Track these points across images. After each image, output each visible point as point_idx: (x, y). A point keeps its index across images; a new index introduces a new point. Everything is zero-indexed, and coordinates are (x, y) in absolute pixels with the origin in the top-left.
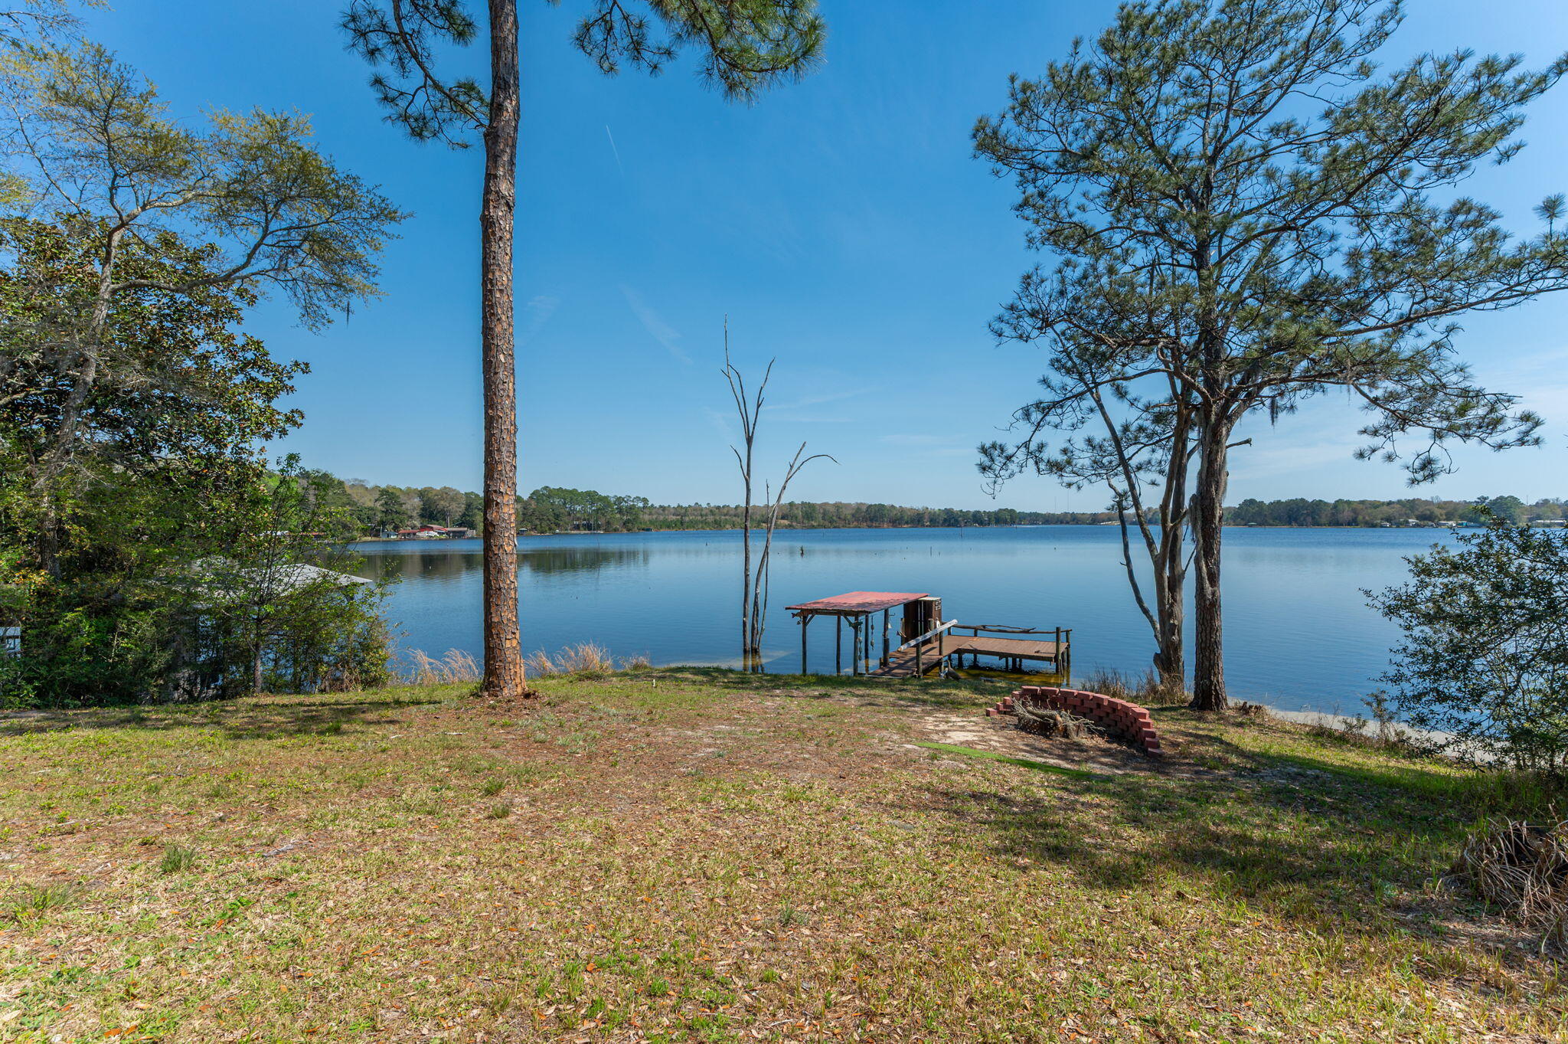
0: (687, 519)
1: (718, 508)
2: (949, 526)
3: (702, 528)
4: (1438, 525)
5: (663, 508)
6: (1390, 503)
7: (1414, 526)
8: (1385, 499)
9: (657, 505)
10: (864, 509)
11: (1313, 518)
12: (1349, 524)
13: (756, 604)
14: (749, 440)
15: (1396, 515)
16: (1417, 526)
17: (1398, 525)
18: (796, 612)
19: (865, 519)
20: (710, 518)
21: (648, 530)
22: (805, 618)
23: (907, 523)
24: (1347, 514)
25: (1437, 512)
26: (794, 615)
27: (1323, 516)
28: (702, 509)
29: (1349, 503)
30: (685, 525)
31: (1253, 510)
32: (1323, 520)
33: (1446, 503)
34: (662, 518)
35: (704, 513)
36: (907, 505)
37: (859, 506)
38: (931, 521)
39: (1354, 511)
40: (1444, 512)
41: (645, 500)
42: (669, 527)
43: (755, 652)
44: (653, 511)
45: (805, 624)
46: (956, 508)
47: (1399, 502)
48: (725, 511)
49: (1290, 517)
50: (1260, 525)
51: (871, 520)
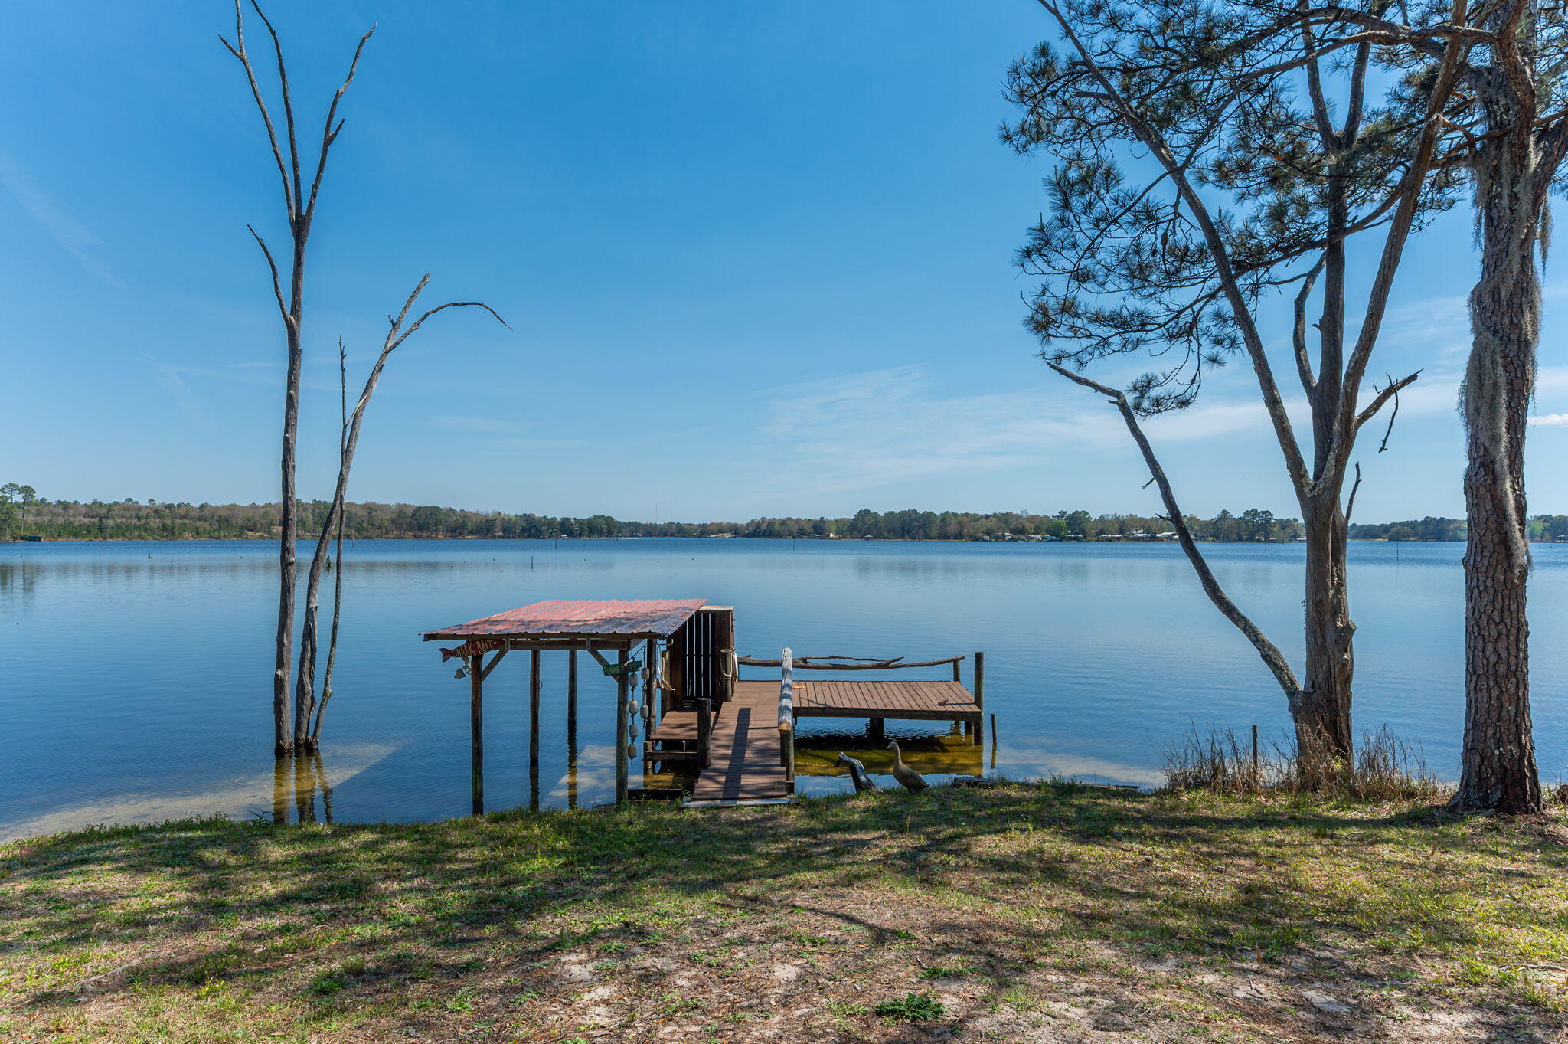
0: (111, 522)
1: (170, 507)
2: (529, 537)
3: (141, 537)
4: (1029, 539)
5: (66, 506)
6: (987, 517)
7: (1009, 540)
8: (982, 513)
9: (52, 500)
10: (410, 513)
11: (925, 531)
12: (955, 538)
13: (308, 634)
14: (300, 227)
15: (995, 528)
16: (1012, 539)
17: (997, 539)
18: (451, 645)
19: (411, 527)
20: (155, 523)
21: (33, 539)
22: (477, 659)
23: (471, 533)
24: (953, 528)
25: (1028, 526)
26: (447, 654)
27: (934, 529)
28: (140, 508)
29: (955, 515)
30: (108, 532)
31: (869, 521)
32: (934, 533)
33: (1033, 517)
34: (61, 520)
35: (143, 513)
36: (471, 508)
37: (401, 511)
38: (505, 530)
39: (960, 523)
40: (1033, 526)
41: (28, 491)
42: (75, 535)
43: (306, 749)
44: (45, 510)
45: (478, 676)
46: (539, 514)
47: (995, 515)
48: (182, 512)
49: (903, 529)
50: (876, 538)
51: (420, 528)
